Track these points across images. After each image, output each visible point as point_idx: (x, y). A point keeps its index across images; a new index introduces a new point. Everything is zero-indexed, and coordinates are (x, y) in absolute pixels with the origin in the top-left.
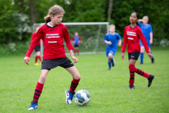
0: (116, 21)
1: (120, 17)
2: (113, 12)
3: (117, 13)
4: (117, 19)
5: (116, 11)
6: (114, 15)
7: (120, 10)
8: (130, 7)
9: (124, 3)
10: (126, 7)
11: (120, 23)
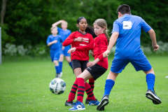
0: (10, 25)
1: (15, 21)
2: (6, 15)
3: (11, 16)
4: (11, 23)
5: (10, 14)
6: (7, 19)
7: (15, 12)
8: (26, 9)
9: (20, 4)
10: (22, 8)
11: (15, 27)
